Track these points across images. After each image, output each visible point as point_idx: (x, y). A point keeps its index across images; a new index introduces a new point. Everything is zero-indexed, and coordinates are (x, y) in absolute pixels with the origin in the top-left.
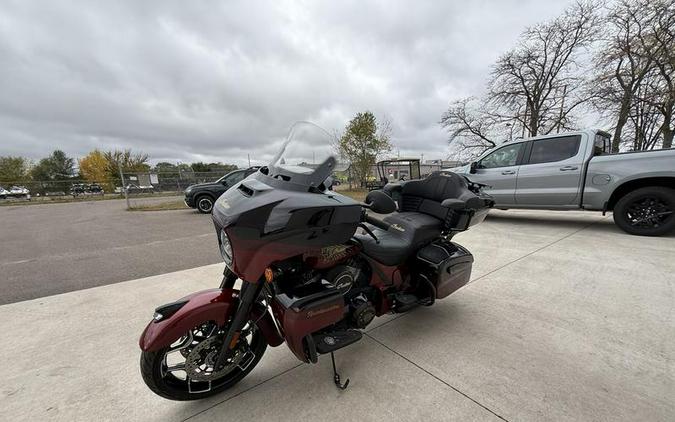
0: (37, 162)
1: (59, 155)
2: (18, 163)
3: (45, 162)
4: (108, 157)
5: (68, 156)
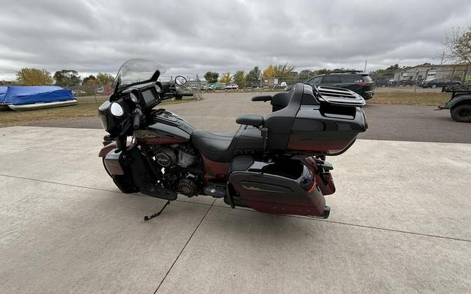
0: (248, 73)
1: (256, 69)
2: (242, 73)
3: (251, 73)
4: (275, 68)
5: (259, 69)
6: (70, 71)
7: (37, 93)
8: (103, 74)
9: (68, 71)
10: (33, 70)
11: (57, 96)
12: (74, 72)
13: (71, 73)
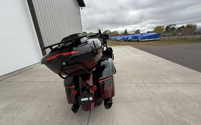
6: (173, 25)
7: (147, 35)
8: (190, 24)
9: (172, 25)
10: (160, 26)
11: (153, 37)
12: (175, 25)
13: (173, 26)
